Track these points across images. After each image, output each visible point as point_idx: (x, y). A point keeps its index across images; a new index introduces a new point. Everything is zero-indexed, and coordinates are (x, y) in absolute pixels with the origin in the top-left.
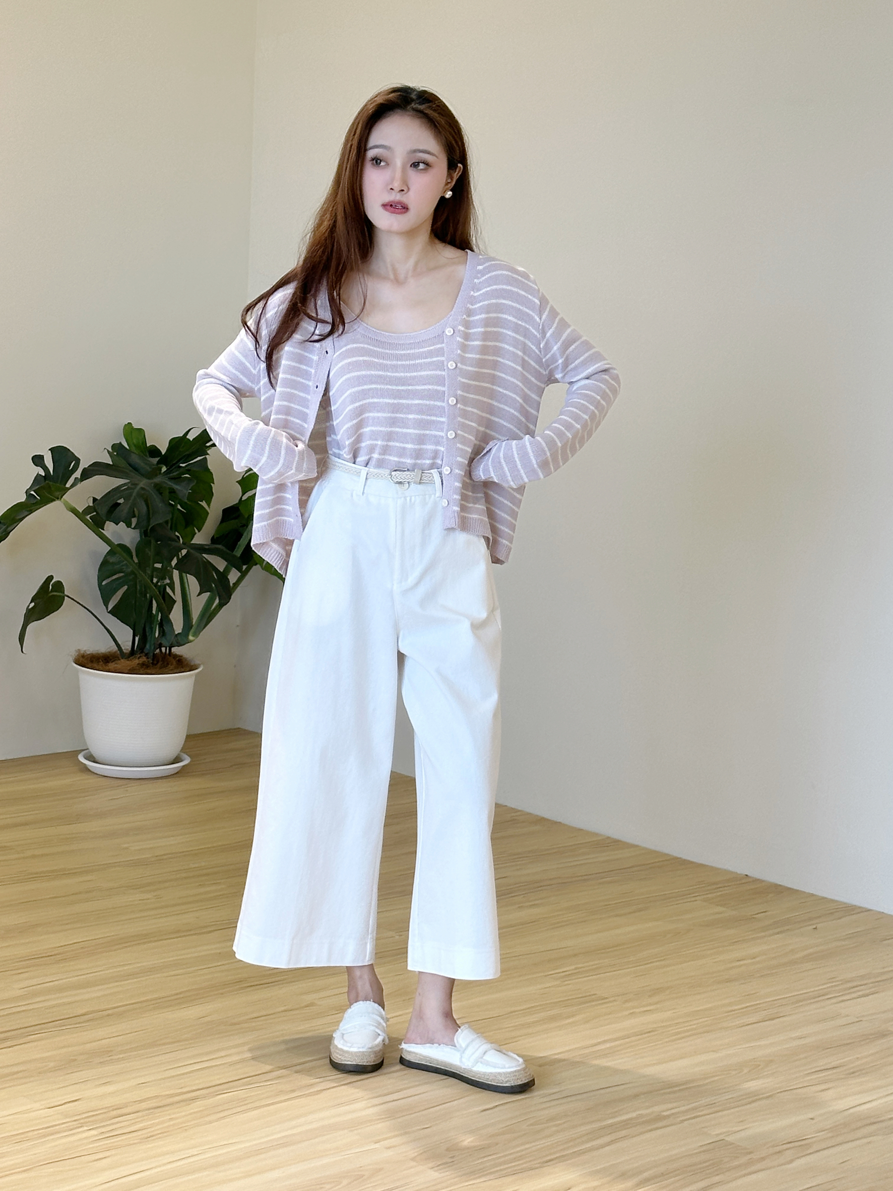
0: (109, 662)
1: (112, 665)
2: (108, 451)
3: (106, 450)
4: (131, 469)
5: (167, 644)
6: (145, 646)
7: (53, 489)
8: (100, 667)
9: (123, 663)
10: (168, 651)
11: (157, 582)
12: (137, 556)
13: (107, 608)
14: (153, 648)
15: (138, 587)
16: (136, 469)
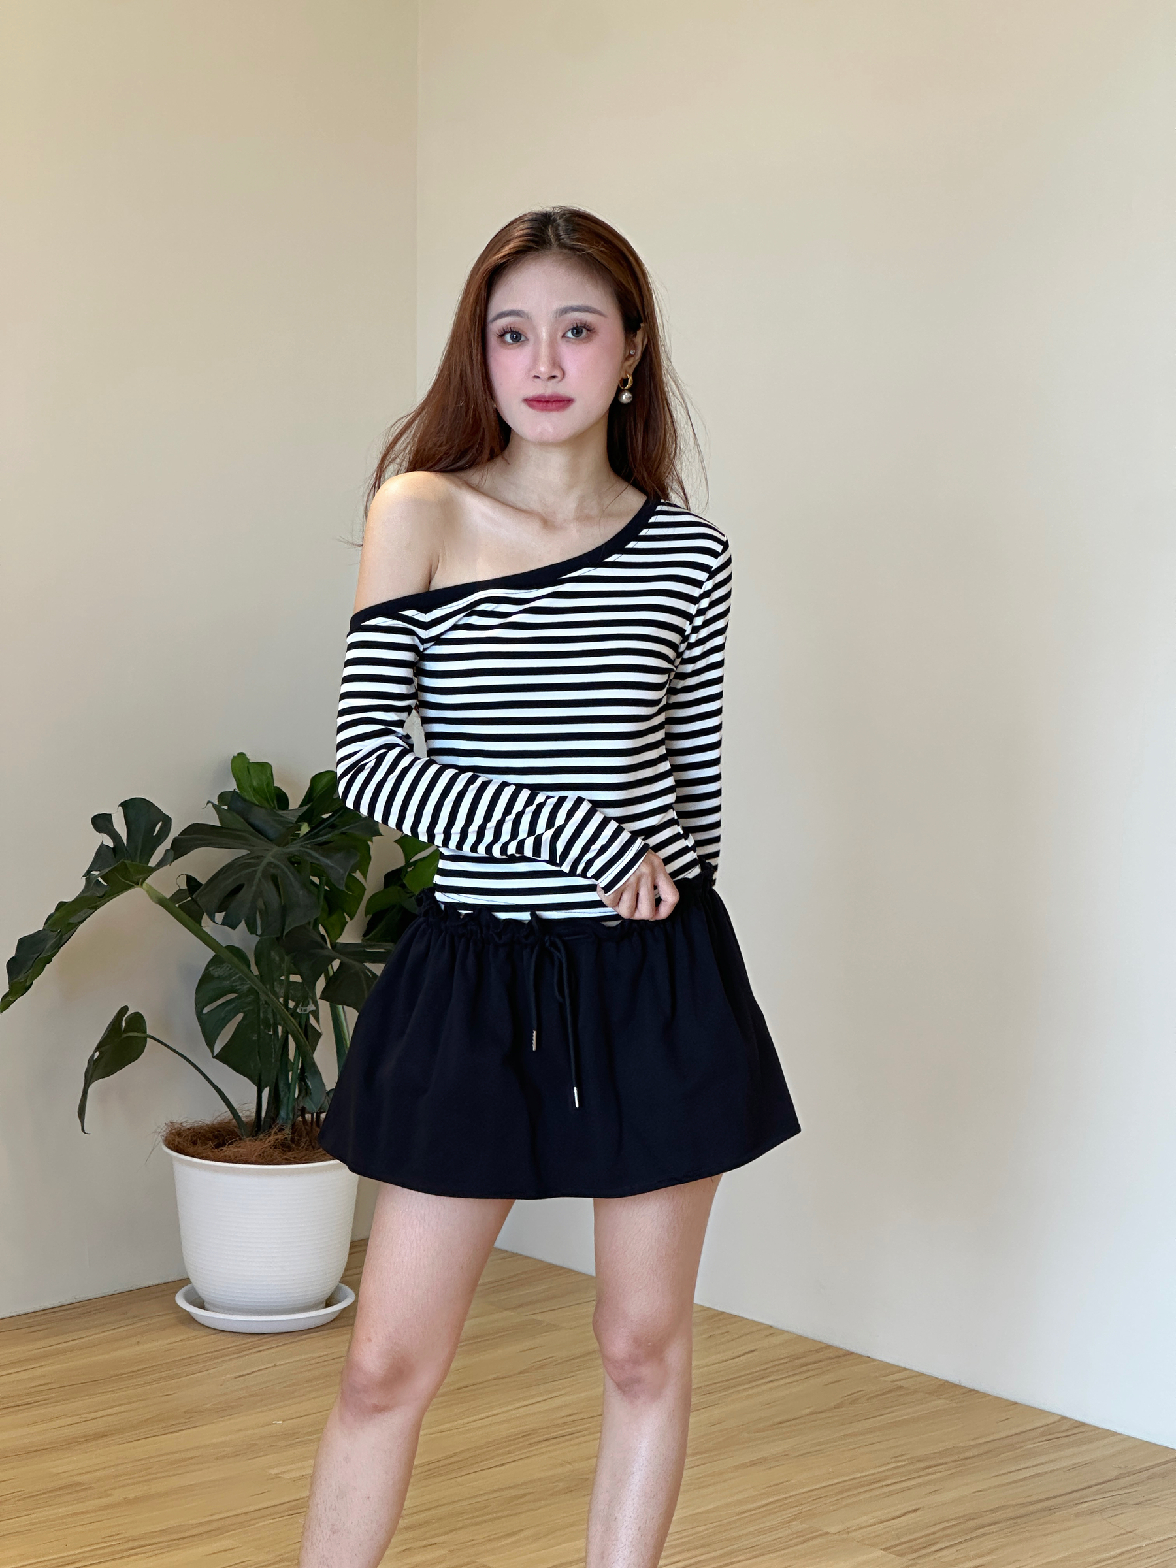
0: (224, 1145)
1: (228, 1150)
2: (214, 805)
3: (210, 804)
4: (251, 829)
5: (315, 1110)
6: (278, 1114)
7: (131, 870)
8: (210, 1154)
9: (247, 1145)
10: (315, 1120)
11: (296, 1006)
12: (257, 964)
13: (213, 1053)
14: (291, 1116)
15: (261, 1015)
16: (259, 831)
